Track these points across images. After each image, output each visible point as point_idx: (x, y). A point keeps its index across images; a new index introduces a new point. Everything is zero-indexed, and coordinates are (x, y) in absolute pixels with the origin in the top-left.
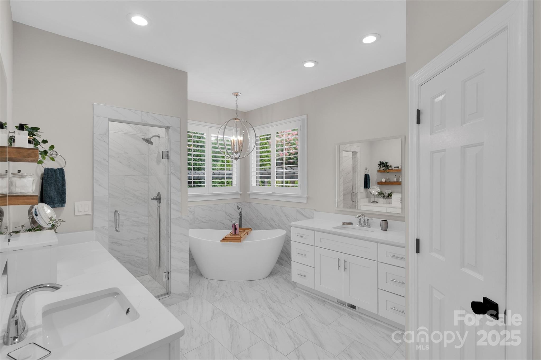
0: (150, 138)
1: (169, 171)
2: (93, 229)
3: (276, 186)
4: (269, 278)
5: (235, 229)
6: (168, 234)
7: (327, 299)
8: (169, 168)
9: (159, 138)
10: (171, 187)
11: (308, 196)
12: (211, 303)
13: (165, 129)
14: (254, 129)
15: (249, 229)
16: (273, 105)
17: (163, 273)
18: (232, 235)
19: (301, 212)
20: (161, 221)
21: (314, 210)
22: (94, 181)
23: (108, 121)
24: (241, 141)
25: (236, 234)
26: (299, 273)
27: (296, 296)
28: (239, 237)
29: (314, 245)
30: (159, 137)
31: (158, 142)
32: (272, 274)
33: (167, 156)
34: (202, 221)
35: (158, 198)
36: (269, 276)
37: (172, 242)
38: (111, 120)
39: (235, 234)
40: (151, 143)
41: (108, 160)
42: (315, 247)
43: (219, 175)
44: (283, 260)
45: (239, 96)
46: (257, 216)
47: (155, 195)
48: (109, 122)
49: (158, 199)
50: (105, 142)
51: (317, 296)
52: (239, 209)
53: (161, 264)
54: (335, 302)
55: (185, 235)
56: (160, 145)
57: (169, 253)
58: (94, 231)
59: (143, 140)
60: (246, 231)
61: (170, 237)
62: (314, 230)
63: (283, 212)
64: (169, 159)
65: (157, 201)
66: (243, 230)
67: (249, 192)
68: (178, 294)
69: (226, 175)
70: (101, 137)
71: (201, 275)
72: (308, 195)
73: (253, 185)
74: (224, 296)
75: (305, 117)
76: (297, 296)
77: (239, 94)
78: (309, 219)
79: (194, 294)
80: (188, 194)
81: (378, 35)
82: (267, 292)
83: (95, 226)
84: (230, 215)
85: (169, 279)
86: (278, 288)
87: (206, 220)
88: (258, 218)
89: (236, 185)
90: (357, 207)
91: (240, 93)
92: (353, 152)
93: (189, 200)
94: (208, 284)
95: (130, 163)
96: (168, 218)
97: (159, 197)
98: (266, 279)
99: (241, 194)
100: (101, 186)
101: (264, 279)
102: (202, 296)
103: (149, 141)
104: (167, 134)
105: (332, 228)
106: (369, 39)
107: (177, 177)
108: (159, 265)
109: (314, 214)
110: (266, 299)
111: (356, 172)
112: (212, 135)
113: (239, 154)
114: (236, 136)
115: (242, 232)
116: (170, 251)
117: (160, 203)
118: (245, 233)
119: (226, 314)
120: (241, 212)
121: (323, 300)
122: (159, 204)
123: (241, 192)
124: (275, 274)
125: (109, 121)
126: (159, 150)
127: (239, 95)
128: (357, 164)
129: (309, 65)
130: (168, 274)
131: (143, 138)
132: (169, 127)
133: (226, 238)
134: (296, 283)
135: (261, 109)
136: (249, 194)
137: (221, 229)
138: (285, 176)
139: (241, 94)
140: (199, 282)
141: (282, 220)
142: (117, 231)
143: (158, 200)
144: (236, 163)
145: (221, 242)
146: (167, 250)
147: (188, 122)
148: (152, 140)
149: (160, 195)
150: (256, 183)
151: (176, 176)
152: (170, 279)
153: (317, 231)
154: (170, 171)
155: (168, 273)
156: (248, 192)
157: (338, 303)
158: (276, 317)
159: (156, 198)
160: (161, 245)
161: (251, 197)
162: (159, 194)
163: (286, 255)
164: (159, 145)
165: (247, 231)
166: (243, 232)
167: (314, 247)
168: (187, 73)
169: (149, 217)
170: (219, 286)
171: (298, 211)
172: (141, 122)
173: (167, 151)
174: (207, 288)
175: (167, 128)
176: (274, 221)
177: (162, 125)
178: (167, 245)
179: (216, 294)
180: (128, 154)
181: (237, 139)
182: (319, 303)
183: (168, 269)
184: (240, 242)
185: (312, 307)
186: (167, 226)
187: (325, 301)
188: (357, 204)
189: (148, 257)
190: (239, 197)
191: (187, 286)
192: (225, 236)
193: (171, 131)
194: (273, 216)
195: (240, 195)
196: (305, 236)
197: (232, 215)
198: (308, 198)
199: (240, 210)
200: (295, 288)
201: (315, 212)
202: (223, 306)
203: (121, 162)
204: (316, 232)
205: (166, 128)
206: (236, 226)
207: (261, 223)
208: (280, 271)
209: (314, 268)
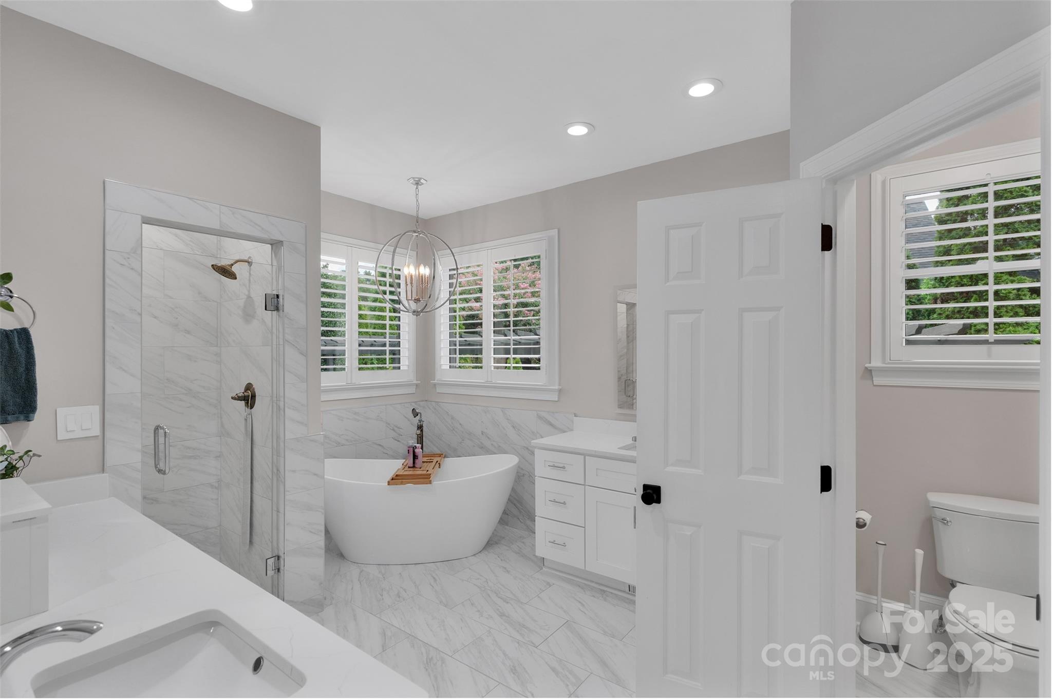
0: (229, 265)
1: (281, 336)
2: (103, 471)
3: (493, 367)
4: (486, 553)
5: (415, 457)
6: (278, 474)
7: (609, 587)
8: (281, 330)
9: (250, 266)
10: (286, 373)
11: (560, 387)
12: (375, 616)
13: (269, 246)
14: (453, 252)
15: (440, 455)
16: (486, 207)
17: (267, 560)
18: (407, 468)
19: (546, 420)
20: (254, 446)
21: (574, 415)
22: (107, 358)
23: (140, 222)
24: (426, 277)
25: (416, 466)
26: (552, 541)
27: (548, 586)
28: (425, 472)
29: (583, 484)
30: (249, 263)
31: (248, 274)
32: (490, 544)
33: (273, 303)
34: (339, 443)
35: (249, 396)
36: (484, 548)
37: (288, 491)
38: (147, 221)
39: (414, 467)
40: (232, 276)
41: (140, 312)
42: (586, 487)
43: (372, 345)
44: (507, 514)
45: (421, 185)
46: (452, 429)
47: (240, 390)
48: (143, 225)
49: (249, 398)
50: (132, 269)
51: (586, 582)
52: (417, 415)
53: (256, 539)
54: (624, 592)
55: (315, 474)
56: (252, 279)
57: (281, 516)
58: (107, 474)
59: (214, 269)
60: (435, 460)
61: (283, 480)
62: (584, 454)
63: (508, 419)
64: (281, 311)
65: (243, 402)
66: (428, 458)
67: (434, 380)
68: (302, 602)
69: (388, 345)
70: (125, 259)
71: (341, 556)
72: (560, 385)
73: (444, 367)
74: (399, 597)
75: (554, 232)
76: (550, 586)
77: (422, 181)
78: (564, 432)
79: (333, 598)
80: (322, 385)
81: (719, 83)
82: (487, 583)
83: (109, 462)
84: (396, 429)
85: (281, 571)
86: (508, 572)
87: (347, 440)
88: (455, 432)
89: (408, 367)
90: (634, 406)
91: (424, 179)
92: (627, 304)
93: (324, 397)
94: (360, 574)
95: (177, 318)
96: (278, 437)
97: (250, 392)
98: (479, 554)
99: (417, 385)
100: (124, 370)
101: (477, 555)
102: (352, 602)
103: (226, 272)
104: (276, 256)
105: (619, 448)
106: (702, 90)
107: (298, 349)
108: (251, 542)
109: (573, 422)
110: (489, 596)
111: (634, 341)
112: (360, 264)
113: (422, 302)
114: (417, 266)
115: (427, 462)
116: (282, 510)
117: (252, 408)
118: (434, 464)
119: (413, 636)
120: (420, 421)
121: (601, 590)
122: (250, 409)
123: (417, 380)
124: (497, 543)
125: (144, 223)
126: (249, 291)
127: (423, 184)
128: (634, 326)
129: (578, 130)
130: (278, 559)
131: (213, 265)
132: (281, 243)
133: (397, 476)
134: (544, 558)
135: (460, 214)
136: (435, 385)
137: (377, 458)
138: (513, 348)
139: (426, 181)
140: (339, 571)
141: (506, 435)
142: (160, 471)
143: (248, 400)
144: (407, 322)
145: (388, 485)
146: (275, 508)
147: (322, 236)
148: (235, 269)
149: (254, 389)
150: (450, 363)
151: (296, 347)
152: (284, 570)
153: (589, 455)
154: (284, 336)
155: (279, 557)
156: (432, 382)
157: (630, 592)
158: (518, 631)
159: (243, 395)
160: (256, 498)
161: (439, 390)
162: (249, 387)
163: (515, 505)
164: (250, 280)
165: (437, 458)
166: (430, 462)
167: (583, 486)
168: (320, 128)
169: (222, 437)
170: (384, 577)
171: (540, 418)
172: (219, 228)
173: (275, 293)
174: (360, 582)
175: (276, 245)
176: (488, 438)
177: (265, 236)
178: (275, 499)
179: (382, 595)
180: (172, 298)
181: (417, 273)
182: (594, 596)
183: (278, 548)
184: (430, 482)
185: (583, 605)
186: (275, 457)
187: (604, 591)
188: (634, 401)
189: (220, 525)
190: (412, 390)
191: (321, 584)
192: (395, 472)
193: (284, 251)
194: (486, 429)
195: (415, 386)
196: (565, 465)
197: (399, 428)
198: (560, 391)
199: (418, 417)
200: (541, 569)
201: (575, 418)
202: (402, 619)
203: (155, 317)
204: (586, 457)
205: (271, 244)
206: (416, 450)
207: (461, 443)
208: (504, 538)
209: (583, 529)
